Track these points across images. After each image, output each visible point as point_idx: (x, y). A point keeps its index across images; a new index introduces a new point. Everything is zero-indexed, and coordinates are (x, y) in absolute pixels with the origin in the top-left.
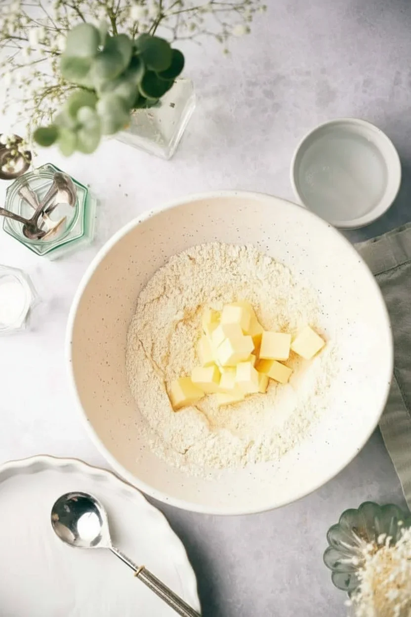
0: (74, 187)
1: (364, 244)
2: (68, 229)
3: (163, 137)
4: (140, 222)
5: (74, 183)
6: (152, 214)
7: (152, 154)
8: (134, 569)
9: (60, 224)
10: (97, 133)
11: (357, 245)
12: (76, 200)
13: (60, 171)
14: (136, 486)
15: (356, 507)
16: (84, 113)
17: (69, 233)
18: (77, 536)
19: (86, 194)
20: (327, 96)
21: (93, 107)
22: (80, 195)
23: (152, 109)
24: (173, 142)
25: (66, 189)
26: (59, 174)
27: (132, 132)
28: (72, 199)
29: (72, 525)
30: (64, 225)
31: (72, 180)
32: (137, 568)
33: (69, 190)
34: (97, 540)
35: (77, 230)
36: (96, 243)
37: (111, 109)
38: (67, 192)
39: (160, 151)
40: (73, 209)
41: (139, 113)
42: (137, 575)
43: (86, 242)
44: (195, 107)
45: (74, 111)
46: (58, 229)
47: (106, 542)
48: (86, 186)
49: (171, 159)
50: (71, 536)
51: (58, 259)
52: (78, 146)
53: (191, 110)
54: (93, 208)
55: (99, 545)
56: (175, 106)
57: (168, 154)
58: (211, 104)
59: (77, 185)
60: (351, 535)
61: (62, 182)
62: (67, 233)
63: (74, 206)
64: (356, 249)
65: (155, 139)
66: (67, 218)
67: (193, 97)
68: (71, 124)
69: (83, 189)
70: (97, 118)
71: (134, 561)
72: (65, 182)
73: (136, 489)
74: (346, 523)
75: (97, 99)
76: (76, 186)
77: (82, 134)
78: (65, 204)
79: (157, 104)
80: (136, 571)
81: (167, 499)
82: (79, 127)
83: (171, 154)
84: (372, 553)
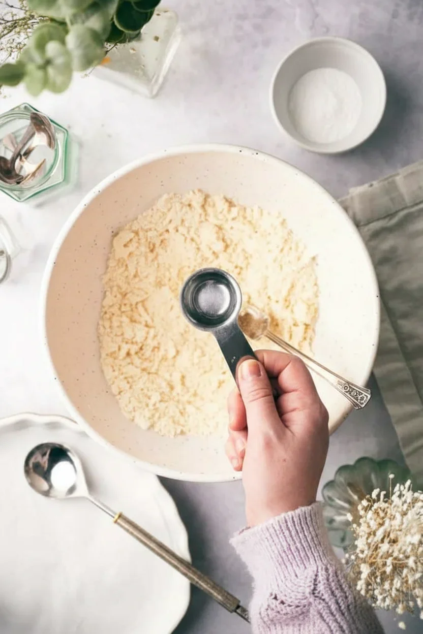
0: (53, 129)
1: (360, 189)
2: (48, 174)
3: (145, 74)
5: (51, 123)
7: (134, 91)
8: (112, 516)
9: (38, 168)
10: (67, 70)
12: (56, 142)
13: (36, 111)
15: (352, 463)
16: (52, 48)
17: (49, 178)
18: (51, 486)
19: (66, 136)
21: (63, 42)
22: (60, 137)
23: (134, 44)
24: (156, 81)
25: (45, 131)
26: (36, 114)
27: (111, 68)
28: (51, 141)
29: (46, 475)
30: (43, 170)
31: (50, 121)
32: (115, 514)
33: (47, 131)
34: (72, 490)
35: (57, 175)
36: (80, 187)
37: (81, 43)
38: (45, 133)
39: (143, 89)
40: (51, 152)
41: (116, 50)
42: (116, 522)
43: (67, 188)
44: (179, 42)
45: (41, 45)
46: (37, 174)
47: (82, 490)
48: (66, 127)
49: (155, 97)
50: (45, 486)
51: (39, 206)
52: (46, 83)
53: (176, 45)
55: (75, 494)
56: (159, 40)
57: (151, 92)
58: (197, 39)
59: (55, 125)
60: (347, 492)
61: (39, 122)
62: (47, 178)
63: (53, 148)
66: (47, 160)
67: (178, 31)
68: (39, 60)
69: (64, 132)
70: (67, 53)
71: (112, 508)
72: (43, 123)
74: (341, 479)
75: (67, 32)
76: (55, 127)
77: (51, 70)
78: (44, 146)
79: (138, 37)
80: (114, 517)
82: (48, 62)
83: (155, 92)
84: (366, 509)
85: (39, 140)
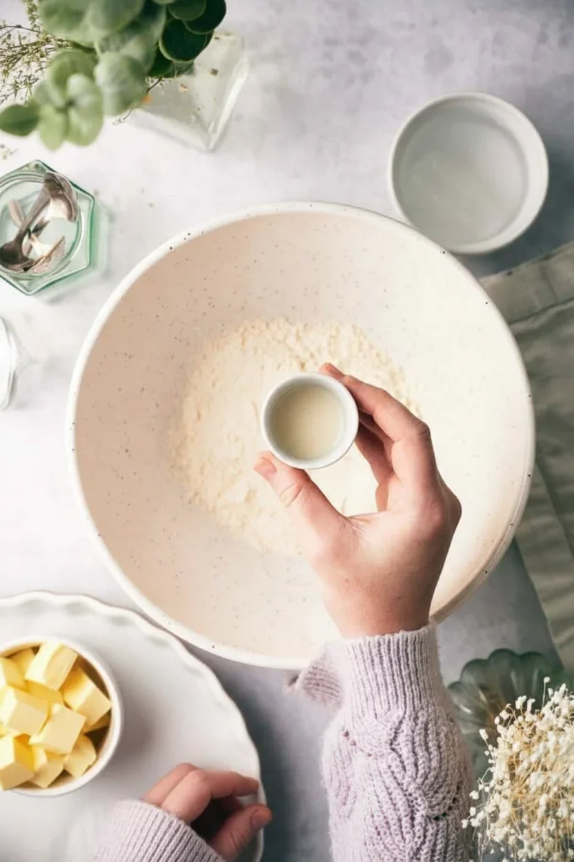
0: (74, 196)
1: (494, 279)
2: (66, 257)
3: (199, 119)
4: (171, 248)
5: (73, 188)
6: (188, 237)
7: (185, 144)
9: (55, 249)
10: (96, 113)
11: (483, 280)
12: (78, 213)
13: (53, 171)
14: (172, 631)
15: (485, 656)
16: (76, 83)
17: (70, 262)
19: (92, 205)
20: (439, 59)
21: (90, 75)
22: (84, 206)
23: (184, 78)
24: (215, 128)
25: (63, 197)
26: (52, 175)
27: (154, 111)
28: (72, 213)
30: (61, 251)
31: (71, 185)
33: (66, 198)
35: (79, 257)
36: (109, 276)
37: (116, 77)
38: (64, 201)
41: (160, 87)
43: (94, 275)
44: (246, 75)
45: (61, 80)
46: (53, 257)
48: (92, 193)
49: (214, 150)
51: (55, 301)
52: (68, 132)
53: (239, 82)
54: (103, 225)
56: (219, 75)
57: (207, 145)
58: (270, 72)
59: (79, 191)
60: (478, 697)
61: (56, 187)
62: (66, 262)
63: (74, 221)
64: (482, 285)
65: (188, 122)
67: (244, 60)
68: (58, 99)
69: (88, 199)
70: (96, 91)
72: (60, 187)
73: (172, 634)
74: (470, 679)
75: (96, 62)
76: (77, 192)
77: (73, 115)
78: (62, 219)
79: (189, 70)
81: (213, 647)
82: (69, 104)
83: (212, 145)
84: (507, 723)
85: (55, 211)
